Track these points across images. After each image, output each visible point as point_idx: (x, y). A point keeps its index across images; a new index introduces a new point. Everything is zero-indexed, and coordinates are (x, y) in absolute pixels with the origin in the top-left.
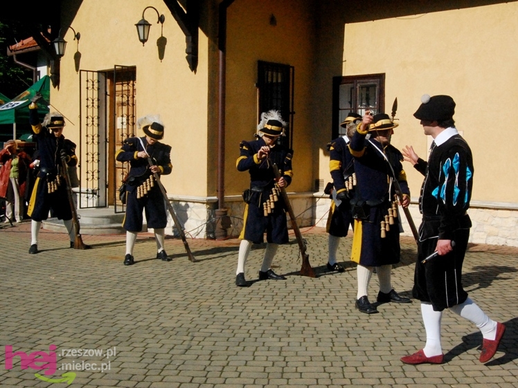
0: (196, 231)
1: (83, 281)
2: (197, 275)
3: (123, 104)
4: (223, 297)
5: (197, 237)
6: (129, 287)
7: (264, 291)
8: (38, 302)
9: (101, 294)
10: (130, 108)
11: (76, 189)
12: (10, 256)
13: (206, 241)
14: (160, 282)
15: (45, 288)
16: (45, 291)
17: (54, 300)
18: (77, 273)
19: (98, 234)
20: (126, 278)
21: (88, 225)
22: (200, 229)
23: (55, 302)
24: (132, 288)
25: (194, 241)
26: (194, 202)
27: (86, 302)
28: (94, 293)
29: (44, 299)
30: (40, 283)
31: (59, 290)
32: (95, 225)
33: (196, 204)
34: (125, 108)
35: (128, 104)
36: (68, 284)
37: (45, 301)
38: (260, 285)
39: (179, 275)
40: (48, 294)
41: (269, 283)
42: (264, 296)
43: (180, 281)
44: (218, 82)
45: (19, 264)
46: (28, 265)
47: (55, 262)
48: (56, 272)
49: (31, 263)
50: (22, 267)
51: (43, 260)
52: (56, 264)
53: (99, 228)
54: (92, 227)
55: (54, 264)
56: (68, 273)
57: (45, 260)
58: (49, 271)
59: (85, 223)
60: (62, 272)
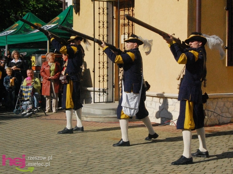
1: (92, 155)
2: (176, 153)
3: (124, 25)
4: (194, 170)
6: (124, 160)
7: (226, 166)
8: (58, 169)
9: (103, 164)
10: (131, 28)
12: (42, 136)
14: (148, 157)
15: (64, 159)
16: (64, 161)
17: (69, 168)
18: (88, 149)
19: (105, 122)
20: (122, 154)
21: (99, 115)
23: (70, 169)
24: (126, 161)
27: (92, 170)
28: (98, 164)
29: (62, 167)
30: (61, 155)
31: (74, 160)
32: (104, 115)
34: (126, 28)
35: (129, 25)
36: (80, 157)
37: (63, 168)
38: (224, 162)
39: (163, 153)
40: (65, 164)
41: (231, 161)
42: (226, 170)
43: (163, 157)
44: (196, 6)
45: (47, 142)
46: (54, 143)
47: (73, 141)
48: (73, 148)
49: (56, 141)
50: (49, 144)
51: (65, 140)
52: (73, 143)
53: (107, 118)
54: (102, 117)
55: (72, 143)
56: (82, 149)
57: (66, 140)
58: (69, 147)
59: (97, 113)
60: (77, 148)
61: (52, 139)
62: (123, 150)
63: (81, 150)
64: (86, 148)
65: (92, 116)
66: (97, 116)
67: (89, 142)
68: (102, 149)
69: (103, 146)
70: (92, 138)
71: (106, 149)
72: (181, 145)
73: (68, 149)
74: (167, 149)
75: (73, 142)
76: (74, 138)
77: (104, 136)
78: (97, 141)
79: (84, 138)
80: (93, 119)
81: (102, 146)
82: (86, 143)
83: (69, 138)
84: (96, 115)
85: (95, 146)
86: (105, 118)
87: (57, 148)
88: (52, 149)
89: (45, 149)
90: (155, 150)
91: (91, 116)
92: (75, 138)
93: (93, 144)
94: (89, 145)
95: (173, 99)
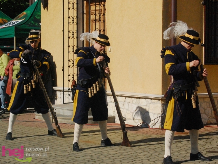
0: (153, 122)
1: (62, 158)
2: (151, 157)
3: (95, 21)
5: (154, 127)
10: (102, 24)
13: (161, 131)
14: (122, 161)
18: (58, 153)
20: (95, 157)
21: (69, 116)
22: (156, 120)
26: (151, 99)
33: (153, 100)
34: (98, 24)
35: (100, 20)
36: (51, 161)
39: (137, 157)
43: (137, 160)
47: (42, 144)
56: (51, 153)
59: (66, 114)
63: (51, 154)
65: (62, 118)
66: (67, 118)
67: (59, 145)
72: (155, 149)
74: (142, 153)
75: (42, 145)
76: (43, 141)
78: (68, 144)
79: (53, 141)
80: (63, 120)
82: (57, 146)
83: (38, 141)
84: (66, 116)
85: (65, 149)
90: (128, 154)
91: (60, 118)
94: (59, 148)
95: (147, 100)
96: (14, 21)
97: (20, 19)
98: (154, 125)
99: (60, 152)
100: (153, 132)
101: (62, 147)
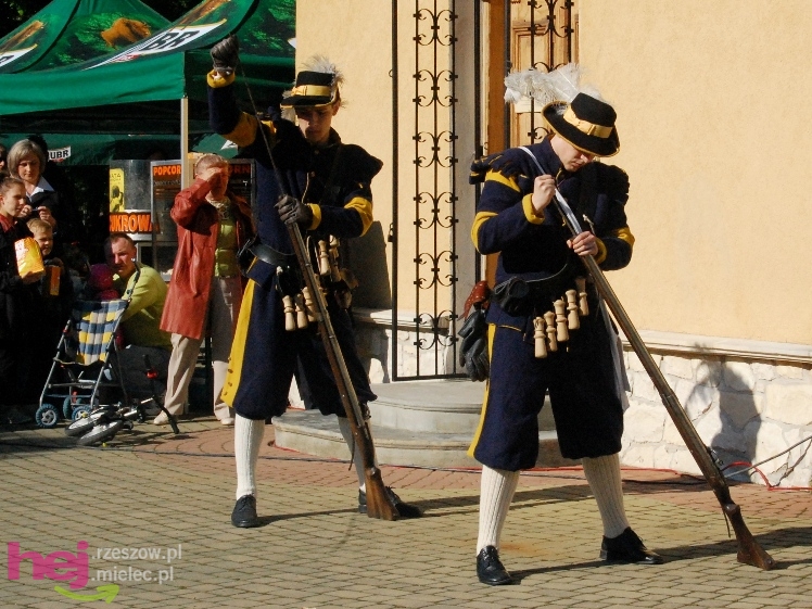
0: (782, 460)
3: (533, 29)
5: (785, 483)
10: (559, 43)
11: (382, 316)
12: (173, 533)
19: (452, 465)
21: (422, 434)
25: (775, 495)
26: (774, 363)
32: (445, 436)
33: (782, 369)
34: (541, 42)
35: (552, 28)
45: (203, 560)
46: (230, 565)
47: (316, 556)
48: (320, 590)
49: (241, 558)
50: (212, 569)
51: (278, 549)
52: (319, 564)
53: (456, 448)
54: (434, 443)
55: (314, 565)
56: (360, 595)
57: (283, 550)
58: (300, 586)
59: (409, 427)
60: (339, 589)
61: (221, 546)
62: (548, 599)
63: (358, 600)
64: (378, 591)
65: (391, 441)
66: (413, 442)
67: (388, 561)
68: (449, 594)
69: (455, 580)
70: (400, 540)
71: (468, 596)
72: (803, 578)
73: (300, 594)
74: (747, 596)
75: (316, 561)
76: (318, 541)
77: (450, 534)
78: (425, 558)
79: (359, 542)
80: (395, 452)
81: (449, 579)
82: (378, 567)
83: (297, 544)
84: (408, 435)
85: (416, 581)
86: (447, 448)
87: (251, 588)
88: (229, 592)
89: (197, 596)
90: (689, 601)
91: (385, 441)
92: (324, 542)
93: (410, 572)
94: (391, 577)
95: (755, 365)
96: (179, 31)
97: (207, 21)
98: (785, 476)
99: (398, 593)
100: (783, 505)
101: (401, 571)
